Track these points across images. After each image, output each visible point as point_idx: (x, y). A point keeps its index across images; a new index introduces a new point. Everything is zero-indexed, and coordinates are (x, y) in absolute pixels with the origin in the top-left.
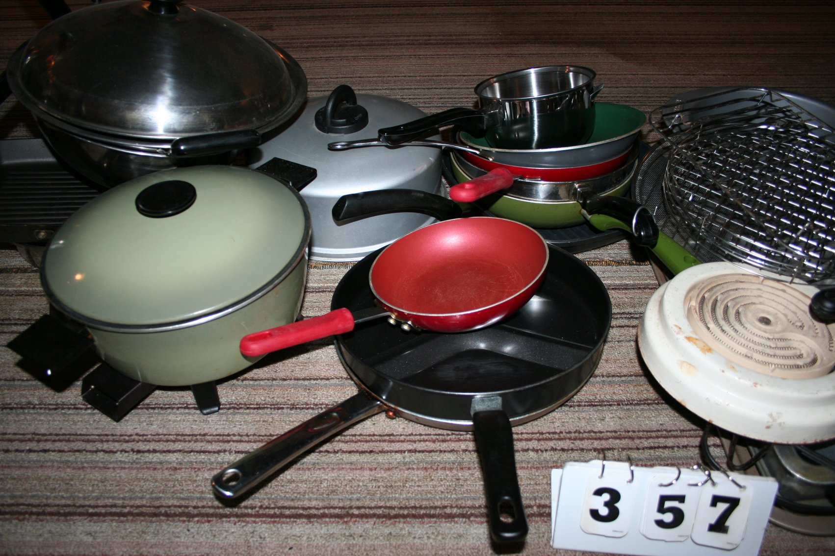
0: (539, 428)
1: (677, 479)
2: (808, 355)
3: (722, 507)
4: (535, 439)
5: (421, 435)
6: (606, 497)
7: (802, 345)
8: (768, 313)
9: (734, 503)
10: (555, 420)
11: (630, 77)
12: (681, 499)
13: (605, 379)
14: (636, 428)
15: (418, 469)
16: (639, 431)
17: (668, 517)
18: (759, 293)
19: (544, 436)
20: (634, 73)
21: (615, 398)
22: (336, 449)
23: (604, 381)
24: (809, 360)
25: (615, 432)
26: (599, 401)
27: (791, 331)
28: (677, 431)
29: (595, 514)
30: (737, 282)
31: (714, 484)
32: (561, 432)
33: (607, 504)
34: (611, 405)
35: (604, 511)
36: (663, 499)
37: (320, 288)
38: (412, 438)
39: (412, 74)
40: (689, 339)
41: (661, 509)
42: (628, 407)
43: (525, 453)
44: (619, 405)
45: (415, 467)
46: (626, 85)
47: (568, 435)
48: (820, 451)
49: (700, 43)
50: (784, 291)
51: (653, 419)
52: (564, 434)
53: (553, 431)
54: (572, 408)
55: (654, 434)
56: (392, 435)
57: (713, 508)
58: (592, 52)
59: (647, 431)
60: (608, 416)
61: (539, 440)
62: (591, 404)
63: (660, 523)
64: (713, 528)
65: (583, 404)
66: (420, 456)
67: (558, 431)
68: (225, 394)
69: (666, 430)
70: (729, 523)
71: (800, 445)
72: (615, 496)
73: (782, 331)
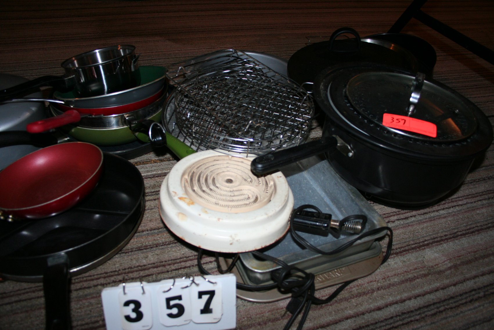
0: (106, 270)
1: (173, 285)
2: (253, 196)
3: (206, 297)
4: (103, 278)
5: (25, 289)
6: (132, 306)
7: (250, 192)
8: (232, 176)
9: (212, 294)
10: (116, 263)
11: (177, 52)
12: (179, 298)
13: (149, 232)
14: (167, 259)
15: (21, 313)
16: (169, 261)
17: (175, 311)
18: (228, 165)
19: (108, 274)
20: (180, 49)
21: (155, 242)
23: (148, 234)
24: (252, 200)
25: (154, 264)
26: (145, 246)
27: (244, 185)
28: (192, 256)
29: (128, 318)
30: (215, 160)
31: (197, 285)
32: (120, 270)
33: (134, 310)
34: (152, 248)
35: (133, 315)
36: (168, 300)
38: (19, 292)
39: (40, 60)
40: (180, 198)
41: (169, 307)
42: (162, 247)
43: (96, 288)
44: (157, 246)
45: (19, 311)
46: (174, 57)
47: (124, 271)
48: (266, 253)
49: (219, 31)
50: (242, 162)
51: (178, 251)
52: (122, 271)
53: (114, 270)
54: (127, 254)
55: (178, 261)
56: (5, 293)
57: (200, 300)
59: (174, 260)
60: (150, 255)
61: (105, 278)
62: (139, 249)
63: (171, 316)
64: (203, 312)
65: (134, 250)
66: (24, 303)
67: (117, 270)
69: (186, 257)
70: (212, 306)
71: (254, 251)
72: (137, 304)
73: (239, 185)
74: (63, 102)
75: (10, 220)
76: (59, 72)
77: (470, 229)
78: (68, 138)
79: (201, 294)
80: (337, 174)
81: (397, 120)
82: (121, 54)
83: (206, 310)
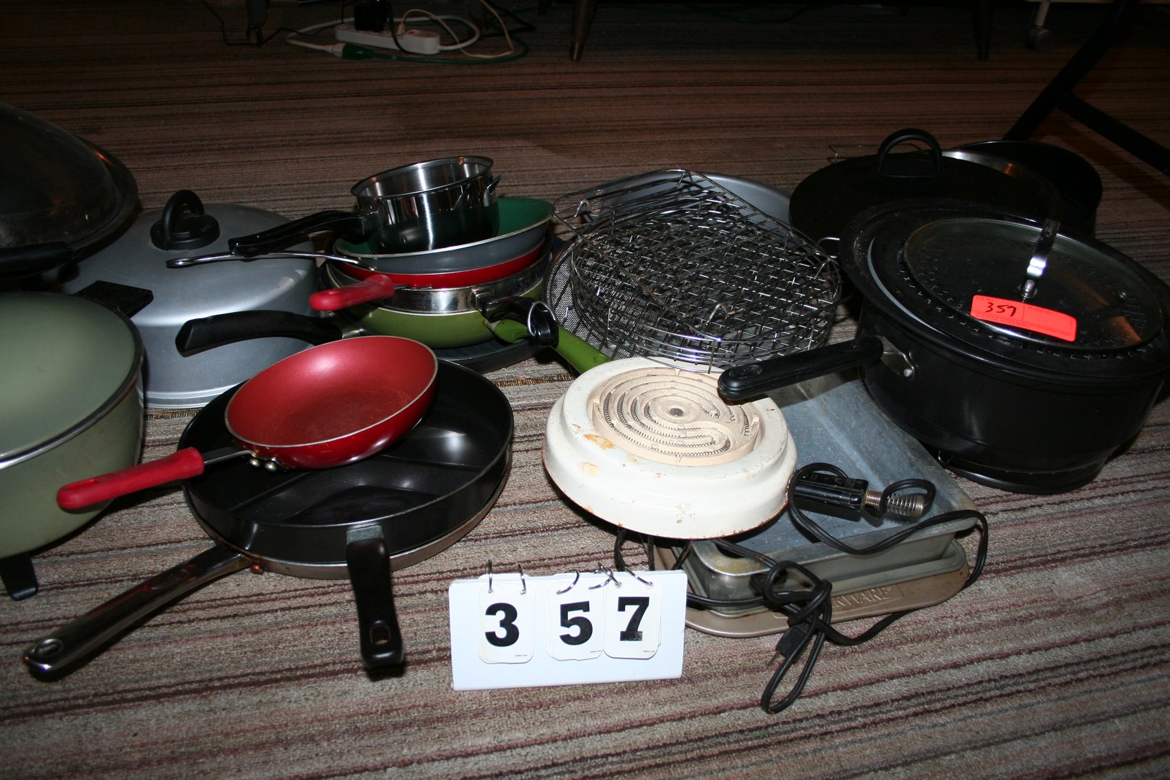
0: (439, 568)
1: (575, 583)
2: (720, 440)
3: (631, 610)
4: (434, 580)
5: (296, 590)
6: (501, 615)
7: (715, 432)
8: (680, 404)
9: (643, 603)
10: (457, 557)
11: (560, 171)
12: (585, 606)
13: (518, 507)
14: (553, 555)
15: (293, 628)
16: (555, 558)
17: (575, 631)
18: (673, 385)
19: (445, 575)
20: (565, 167)
21: (529, 525)
22: (191, 618)
23: (516, 509)
24: (720, 446)
25: (528, 561)
26: (511, 531)
27: (704, 420)
28: (600, 553)
29: (491, 637)
30: (648, 375)
31: (618, 584)
32: (465, 569)
33: (503, 624)
34: (523, 534)
35: (502, 633)
36: (565, 609)
37: (168, 440)
38: (287, 595)
39: (288, 182)
40: (587, 436)
41: (565, 623)
42: (543, 534)
43: (423, 596)
44: (533, 532)
45: (289, 626)
46: (555, 182)
47: (473, 571)
48: (741, 544)
49: (646, 129)
50: (700, 381)
51: (572, 543)
52: (469, 570)
53: (456, 568)
54: (478, 542)
55: (573, 559)
56: (261, 594)
57: (621, 613)
58: (515, 145)
59: (566, 557)
60: (520, 547)
61: (438, 580)
62: (501, 535)
63: (567, 639)
64: (625, 636)
65: (491, 536)
66: (296, 613)
67: (461, 568)
68: (45, 573)
69: (588, 554)
70: (641, 628)
72: (511, 612)
73: (695, 420)
74: (356, 262)
75: (271, 467)
76: (346, 203)
77: (1156, 536)
78: (361, 330)
79: (623, 603)
80: (883, 415)
81: (999, 307)
82: (464, 174)
83: (631, 633)
